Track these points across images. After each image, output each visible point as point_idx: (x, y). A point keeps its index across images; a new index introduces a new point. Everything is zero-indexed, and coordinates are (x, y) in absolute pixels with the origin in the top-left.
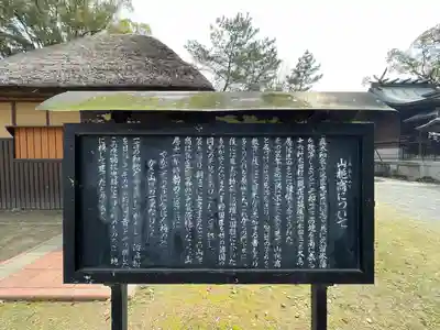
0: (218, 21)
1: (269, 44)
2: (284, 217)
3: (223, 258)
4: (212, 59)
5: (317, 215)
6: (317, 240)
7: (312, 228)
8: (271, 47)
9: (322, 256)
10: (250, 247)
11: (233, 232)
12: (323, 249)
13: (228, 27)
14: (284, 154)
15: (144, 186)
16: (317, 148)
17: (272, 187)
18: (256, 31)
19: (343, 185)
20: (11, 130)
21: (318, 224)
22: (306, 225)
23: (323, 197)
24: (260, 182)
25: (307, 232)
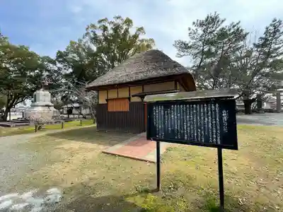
0: (194, 23)
1: (234, 26)
2: (204, 127)
3: (186, 138)
4: (190, 47)
5: (216, 127)
6: (216, 135)
7: (214, 131)
8: (236, 28)
9: (218, 140)
10: (194, 135)
11: (189, 131)
12: (219, 138)
13: (201, 24)
14: (204, 109)
15: (164, 118)
16: (215, 107)
17: (200, 118)
18: (223, 21)
19: (225, 118)
20: (107, 100)
21: (217, 130)
22: (212, 130)
23: (218, 122)
24: (197, 117)
25: (213, 132)
